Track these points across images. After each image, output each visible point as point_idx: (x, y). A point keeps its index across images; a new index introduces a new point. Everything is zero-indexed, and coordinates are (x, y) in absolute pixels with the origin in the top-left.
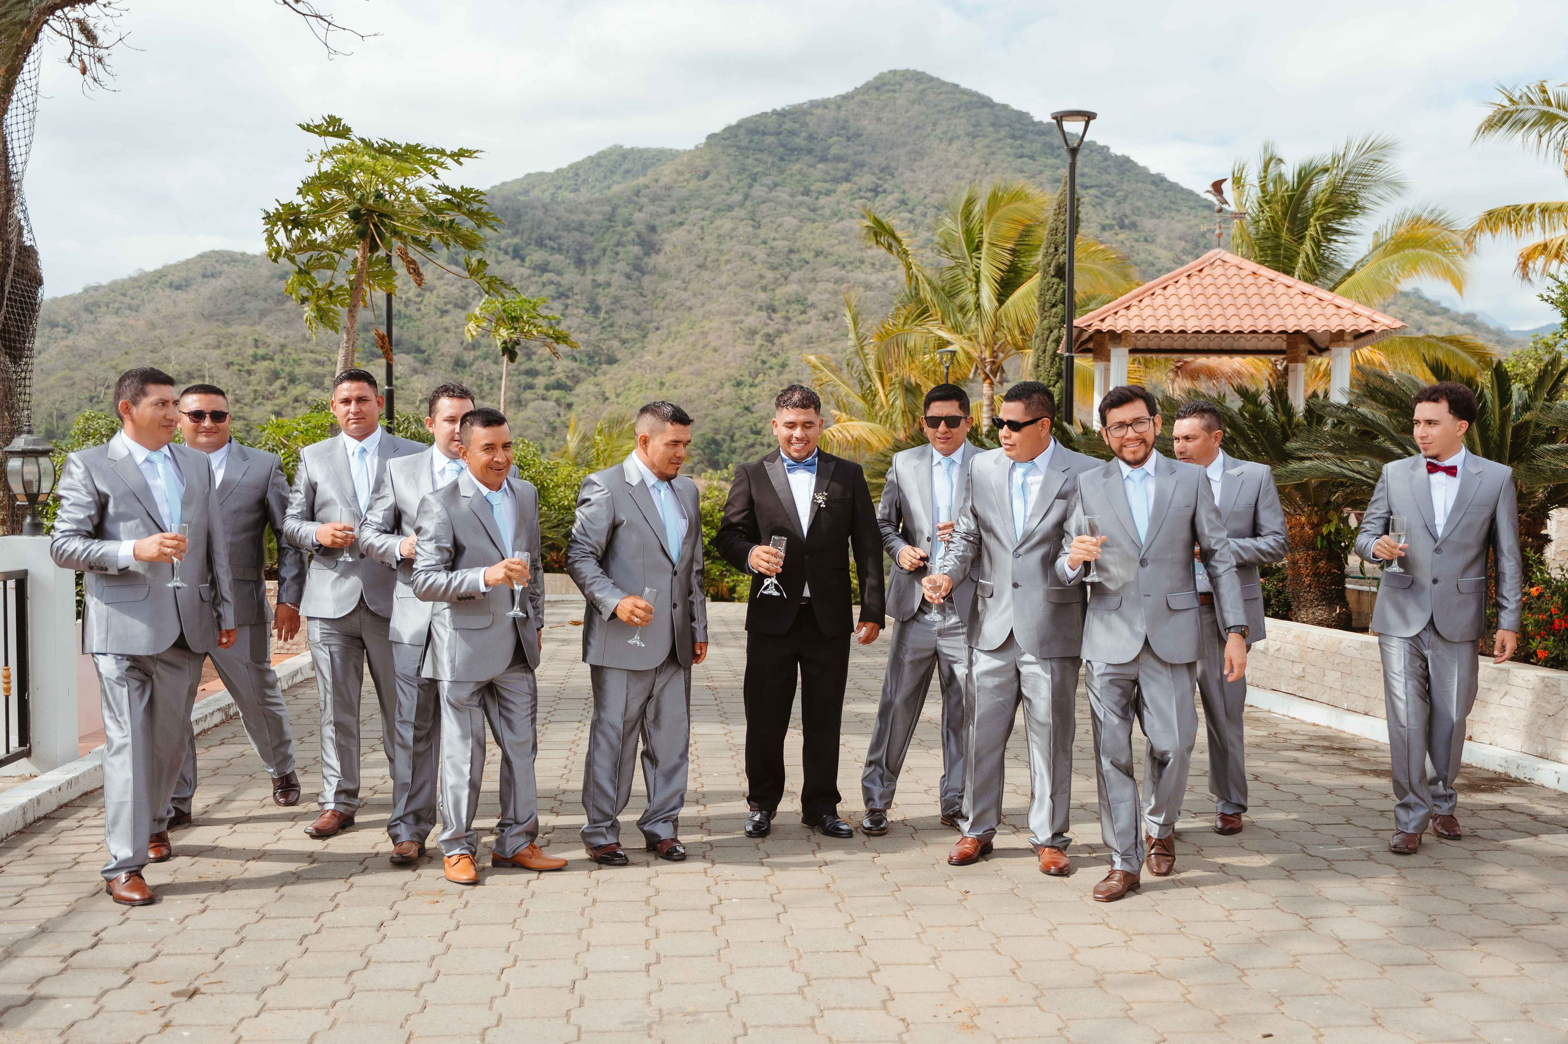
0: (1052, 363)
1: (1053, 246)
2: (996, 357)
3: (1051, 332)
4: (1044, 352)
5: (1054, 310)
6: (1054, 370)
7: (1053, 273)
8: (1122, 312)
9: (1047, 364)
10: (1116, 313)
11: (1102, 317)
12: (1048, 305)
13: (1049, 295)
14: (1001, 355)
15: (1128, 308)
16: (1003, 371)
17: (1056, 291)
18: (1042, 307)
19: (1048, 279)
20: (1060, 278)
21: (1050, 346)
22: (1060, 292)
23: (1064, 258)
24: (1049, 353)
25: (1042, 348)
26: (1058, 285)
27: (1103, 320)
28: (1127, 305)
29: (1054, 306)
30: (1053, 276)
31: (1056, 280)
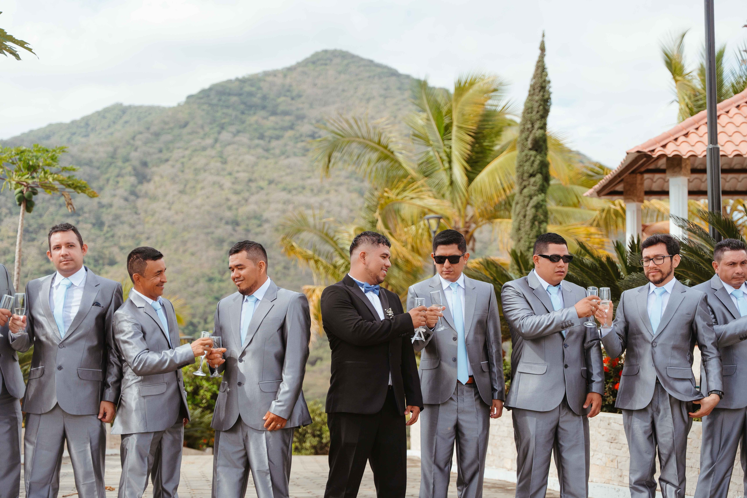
0: (532, 227)
1: (529, 122)
2: (469, 227)
3: (531, 199)
4: (525, 216)
5: (532, 180)
6: (534, 233)
7: (530, 146)
8: (682, 139)
9: (527, 228)
10: (676, 139)
11: (663, 143)
12: (526, 175)
13: (527, 167)
14: (473, 226)
15: (686, 135)
16: (474, 240)
17: (533, 162)
18: (521, 177)
19: (526, 152)
20: (536, 150)
21: (530, 212)
22: (537, 163)
23: (538, 133)
24: (529, 217)
25: (522, 213)
26: (535, 157)
27: (664, 146)
28: (685, 132)
29: (532, 175)
30: (530, 149)
31: (533, 153)
